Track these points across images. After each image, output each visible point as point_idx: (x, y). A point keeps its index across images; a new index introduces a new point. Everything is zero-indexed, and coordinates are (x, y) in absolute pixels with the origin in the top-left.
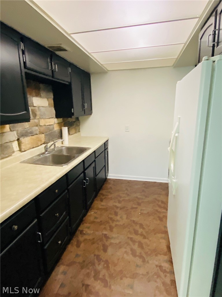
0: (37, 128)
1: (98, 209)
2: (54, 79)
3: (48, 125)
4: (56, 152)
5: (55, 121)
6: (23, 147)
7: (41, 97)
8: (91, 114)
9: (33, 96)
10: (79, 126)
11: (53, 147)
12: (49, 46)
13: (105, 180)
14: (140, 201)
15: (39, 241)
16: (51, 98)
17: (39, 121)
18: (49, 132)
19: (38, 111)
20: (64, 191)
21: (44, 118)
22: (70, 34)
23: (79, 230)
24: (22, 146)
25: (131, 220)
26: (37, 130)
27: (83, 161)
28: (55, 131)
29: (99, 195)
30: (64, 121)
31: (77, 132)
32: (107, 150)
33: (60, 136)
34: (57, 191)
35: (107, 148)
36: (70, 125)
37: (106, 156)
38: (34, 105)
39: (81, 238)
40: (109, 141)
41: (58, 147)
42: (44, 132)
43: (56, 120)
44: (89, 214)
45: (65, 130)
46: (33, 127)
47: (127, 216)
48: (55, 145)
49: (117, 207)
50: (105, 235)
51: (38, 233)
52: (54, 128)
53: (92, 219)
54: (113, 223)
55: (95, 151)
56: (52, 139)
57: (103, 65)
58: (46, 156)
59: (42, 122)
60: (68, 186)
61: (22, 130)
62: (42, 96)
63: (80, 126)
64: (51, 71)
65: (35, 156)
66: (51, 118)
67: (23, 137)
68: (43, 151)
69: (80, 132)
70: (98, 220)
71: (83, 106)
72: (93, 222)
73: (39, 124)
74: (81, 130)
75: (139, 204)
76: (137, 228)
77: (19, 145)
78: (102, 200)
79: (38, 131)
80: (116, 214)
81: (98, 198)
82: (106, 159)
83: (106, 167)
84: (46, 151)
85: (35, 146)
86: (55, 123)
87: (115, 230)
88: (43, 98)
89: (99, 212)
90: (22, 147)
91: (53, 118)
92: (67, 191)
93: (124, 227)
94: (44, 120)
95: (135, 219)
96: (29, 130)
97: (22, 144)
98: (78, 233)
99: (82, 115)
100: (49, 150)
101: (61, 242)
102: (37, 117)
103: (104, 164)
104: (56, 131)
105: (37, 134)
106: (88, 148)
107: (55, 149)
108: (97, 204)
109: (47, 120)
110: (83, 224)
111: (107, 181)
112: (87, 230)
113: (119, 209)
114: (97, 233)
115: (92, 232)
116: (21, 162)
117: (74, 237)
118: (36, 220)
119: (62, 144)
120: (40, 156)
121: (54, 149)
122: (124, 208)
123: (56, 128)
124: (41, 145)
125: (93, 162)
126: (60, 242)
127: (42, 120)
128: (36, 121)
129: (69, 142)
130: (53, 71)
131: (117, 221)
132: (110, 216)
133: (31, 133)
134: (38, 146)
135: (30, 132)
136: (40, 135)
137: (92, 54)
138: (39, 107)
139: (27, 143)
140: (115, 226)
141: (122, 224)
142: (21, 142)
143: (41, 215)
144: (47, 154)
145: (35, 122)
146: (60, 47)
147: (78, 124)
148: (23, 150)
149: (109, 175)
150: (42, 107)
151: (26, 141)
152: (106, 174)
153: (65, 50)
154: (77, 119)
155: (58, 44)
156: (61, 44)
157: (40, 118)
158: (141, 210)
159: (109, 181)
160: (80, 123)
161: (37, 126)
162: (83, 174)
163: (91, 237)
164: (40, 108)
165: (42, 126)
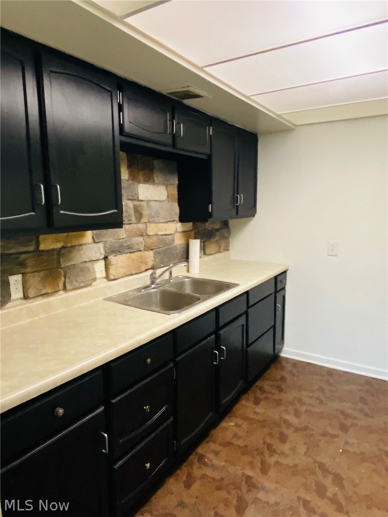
0: (141, 239)
1: (245, 418)
2: (175, 151)
3: (162, 235)
4: (172, 286)
5: (177, 228)
6: (113, 272)
7: (153, 183)
8: (253, 216)
9: (139, 182)
10: (227, 238)
11: (166, 276)
12: (170, 91)
13: (274, 359)
14: (349, 422)
15: (103, 451)
16: (173, 184)
17: (147, 227)
18: (163, 248)
19: (146, 208)
20: (166, 364)
21: (156, 221)
22: (202, 67)
23: (197, 453)
24: (111, 269)
25: (315, 461)
26: (141, 243)
27: (216, 310)
28: (176, 247)
29: (253, 388)
30: (195, 227)
31: (222, 250)
32: (281, 293)
33: (185, 256)
34: (149, 360)
35: (284, 289)
36: (206, 237)
37: (279, 305)
38: (140, 198)
39: (197, 472)
40: (288, 274)
41: (177, 277)
42: (153, 248)
43: (179, 226)
44: (224, 424)
45: (195, 245)
46: (134, 237)
47: (307, 449)
48: (171, 273)
49: (288, 424)
50: (248, 479)
51: (103, 433)
52: (173, 241)
53: (228, 436)
54: (271, 456)
55: (247, 293)
56: (167, 262)
57: (282, 115)
58: (151, 292)
59: (152, 229)
60: (177, 355)
61: (114, 241)
62: (155, 182)
63: (231, 240)
64: (171, 136)
65: (132, 291)
66: (169, 221)
67: (114, 255)
68: (148, 282)
69: (228, 250)
70: (240, 443)
71: (235, 200)
72: (229, 444)
73: (146, 233)
74: (230, 246)
75: (344, 428)
76: (328, 481)
77: (107, 267)
78: (257, 402)
79: (143, 245)
80: (283, 439)
81: (250, 395)
82: (279, 313)
83: (276, 330)
84: (153, 283)
85: (134, 273)
86: (176, 231)
87: (272, 473)
88: (159, 184)
89: (245, 425)
90: (111, 272)
91: (175, 222)
92: (172, 365)
93: (294, 471)
94: (157, 224)
95: (325, 461)
96: (126, 241)
97: (111, 267)
98: (193, 458)
99: (232, 218)
100: (158, 281)
101: (150, 465)
102: (144, 220)
103: (273, 324)
104: (178, 247)
105: (140, 251)
106: (234, 284)
107: (171, 281)
108: (246, 406)
109: (161, 224)
110: (207, 442)
111: (280, 363)
112: (211, 456)
113: (292, 429)
114: (231, 469)
115: (223, 464)
116: (105, 299)
117: (185, 464)
118: (102, 408)
119: (188, 271)
120: (140, 291)
121: (168, 281)
122: (305, 428)
123: (179, 241)
124: (146, 270)
125: (241, 315)
126: (148, 465)
127: (153, 225)
128: (141, 226)
129: (200, 270)
130: (174, 136)
131: (282, 454)
132: (268, 440)
133: (129, 248)
134: (140, 271)
135: (129, 245)
136: (146, 253)
137: (253, 98)
138: (148, 201)
139: (119, 265)
140: (274, 466)
141: (291, 464)
142: (110, 262)
143: (113, 401)
144: (154, 288)
145: (139, 229)
146: (187, 91)
147: (226, 234)
148: (112, 277)
149: (284, 349)
150: (154, 202)
151: (118, 261)
152: (277, 346)
153: (198, 96)
154: (225, 224)
155: (184, 87)
156: (189, 86)
157: (149, 221)
158: (347, 443)
159: (284, 363)
160: (229, 233)
161: (142, 236)
162: (213, 337)
163: (216, 475)
164: (150, 203)
165: (150, 235)
